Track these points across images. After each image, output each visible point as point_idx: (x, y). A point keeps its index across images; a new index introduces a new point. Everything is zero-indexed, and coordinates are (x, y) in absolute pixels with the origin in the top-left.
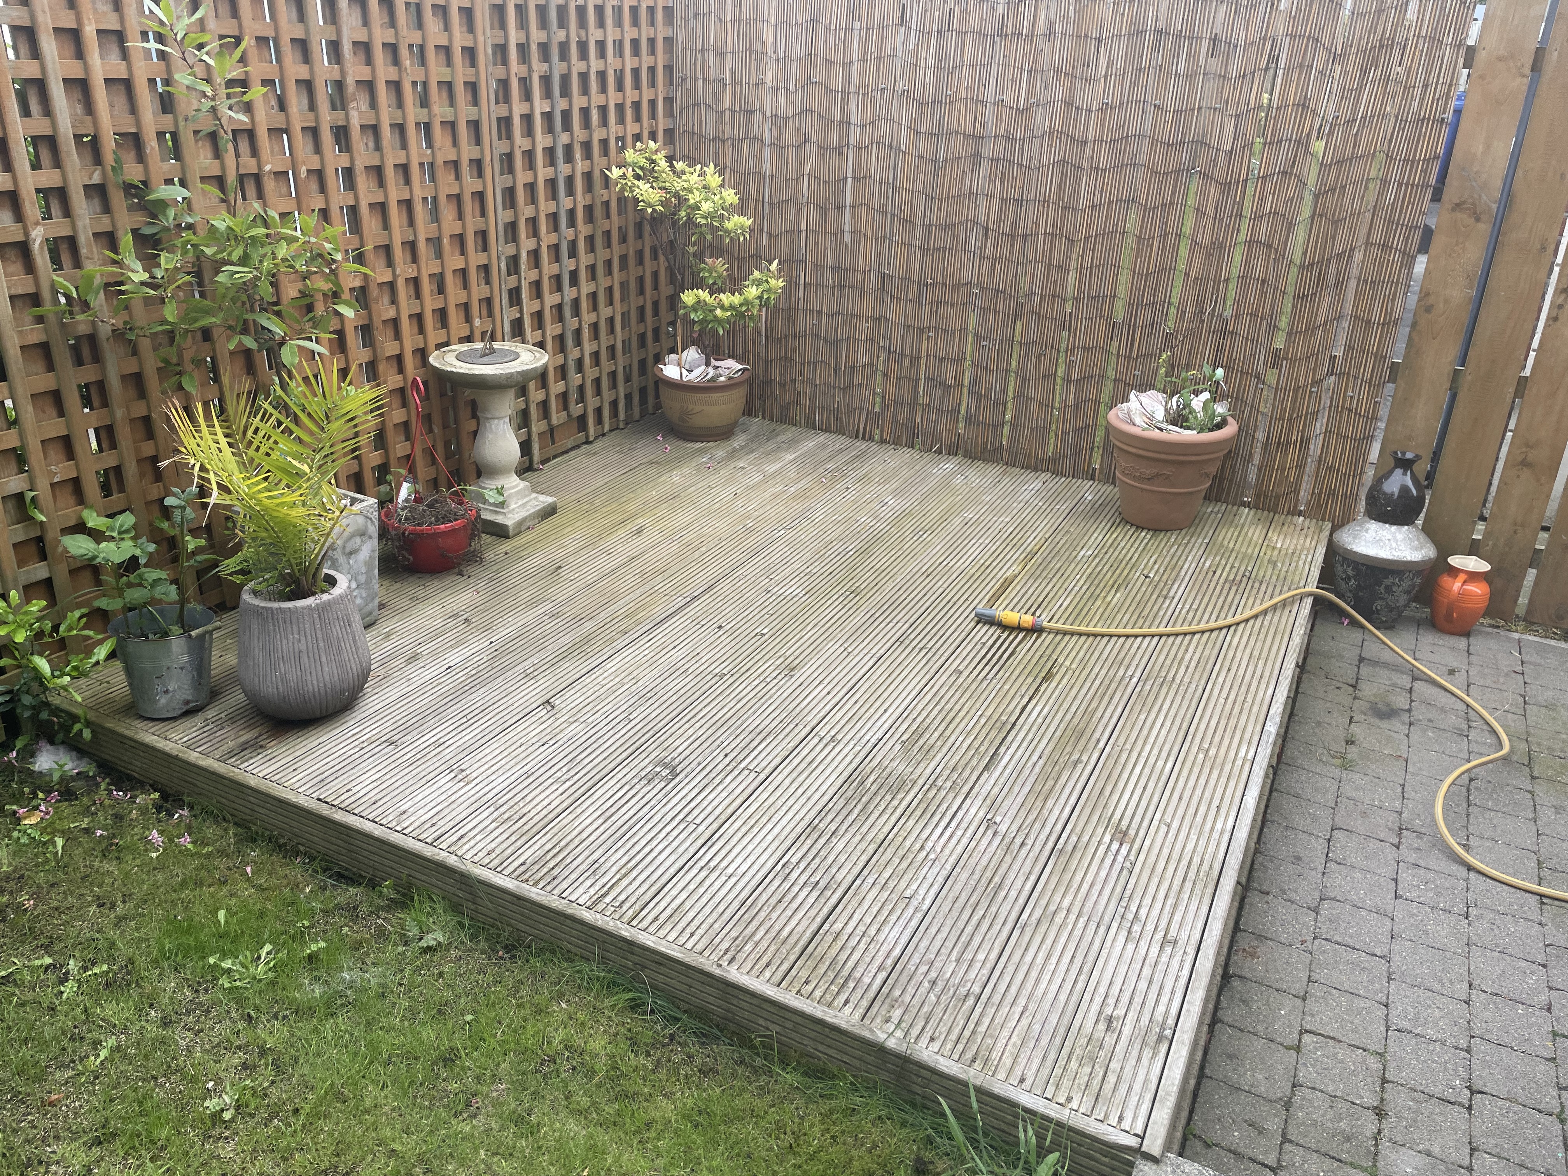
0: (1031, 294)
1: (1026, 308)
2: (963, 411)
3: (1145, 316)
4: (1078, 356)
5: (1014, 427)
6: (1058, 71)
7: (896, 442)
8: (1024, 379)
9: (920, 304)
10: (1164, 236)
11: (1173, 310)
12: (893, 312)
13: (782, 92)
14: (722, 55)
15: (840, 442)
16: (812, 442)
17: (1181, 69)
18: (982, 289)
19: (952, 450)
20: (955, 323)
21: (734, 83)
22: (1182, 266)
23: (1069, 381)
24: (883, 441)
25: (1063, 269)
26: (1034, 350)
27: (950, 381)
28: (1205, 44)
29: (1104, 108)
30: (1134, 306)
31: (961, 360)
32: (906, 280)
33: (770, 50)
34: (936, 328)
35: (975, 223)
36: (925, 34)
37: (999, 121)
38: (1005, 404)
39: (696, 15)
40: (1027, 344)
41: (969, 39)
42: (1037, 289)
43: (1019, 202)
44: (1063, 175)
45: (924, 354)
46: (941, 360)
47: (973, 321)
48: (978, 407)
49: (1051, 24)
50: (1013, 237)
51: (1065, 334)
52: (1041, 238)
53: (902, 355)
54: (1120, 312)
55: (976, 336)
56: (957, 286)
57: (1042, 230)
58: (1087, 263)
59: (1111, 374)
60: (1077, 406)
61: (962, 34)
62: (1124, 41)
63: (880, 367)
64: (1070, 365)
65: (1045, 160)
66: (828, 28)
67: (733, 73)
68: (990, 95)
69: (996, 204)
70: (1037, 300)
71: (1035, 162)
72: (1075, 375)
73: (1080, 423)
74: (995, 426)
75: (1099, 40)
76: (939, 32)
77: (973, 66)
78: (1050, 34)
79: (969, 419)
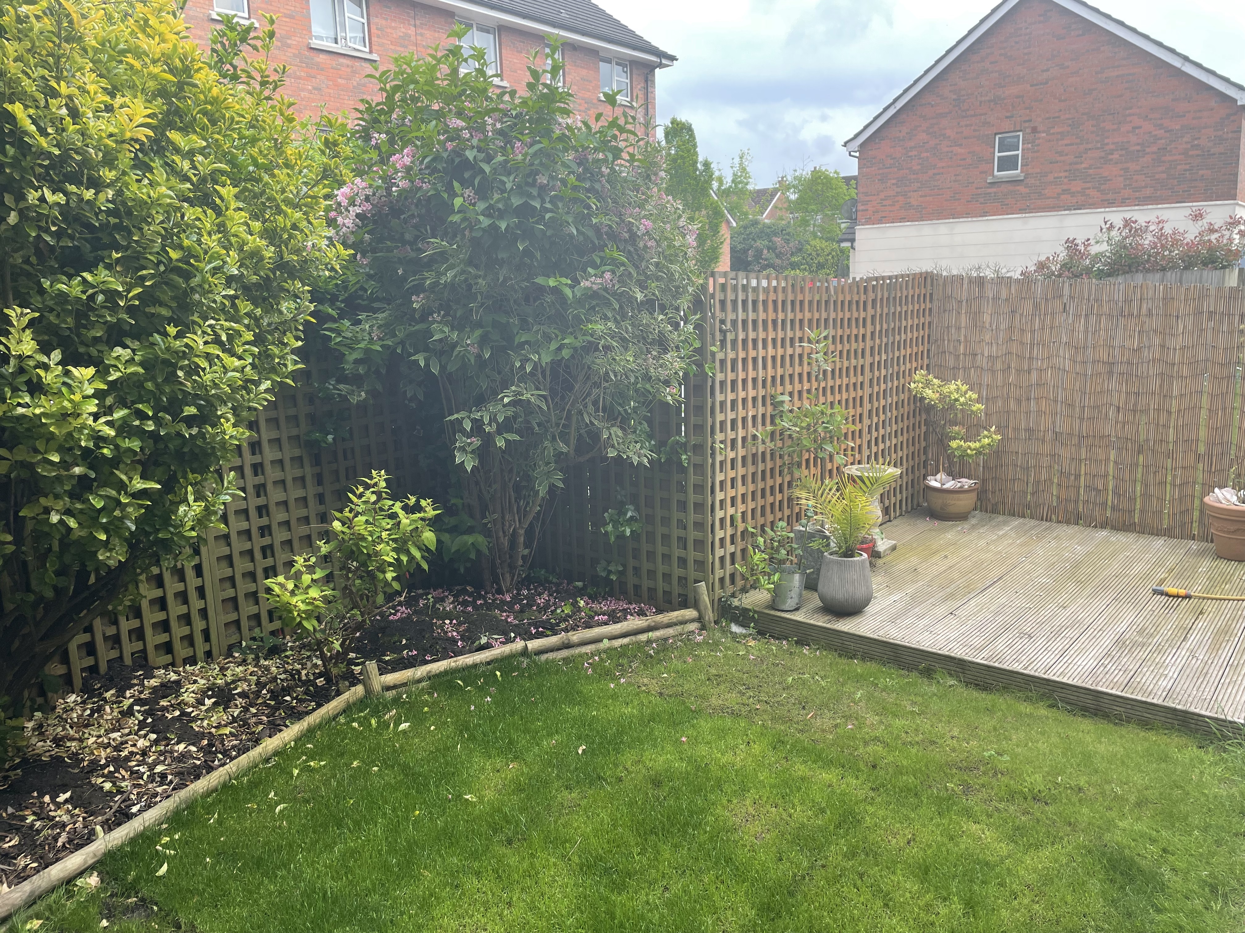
0: (1148, 440)
1: (1145, 447)
2: (1110, 503)
3: (1217, 450)
4: (1179, 472)
5: (1142, 511)
6: (1155, 331)
7: (1068, 522)
8: (1146, 485)
9: (1080, 447)
10: (1224, 409)
11: (1233, 447)
12: (1065, 453)
13: (995, 345)
14: (959, 329)
15: (1033, 522)
16: (1017, 522)
17: (1225, 329)
18: (1117, 437)
19: (1103, 525)
20: (1102, 456)
21: (966, 340)
22: (1237, 424)
23: (1175, 486)
24: (1059, 522)
25: (1166, 426)
26: (1152, 469)
27: (1100, 487)
28: (1237, 318)
29: (1183, 348)
30: (1210, 445)
31: (1106, 476)
32: (1071, 435)
33: (987, 326)
34: (1090, 459)
35: (1111, 405)
36: (1078, 316)
37: (1123, 355)
38: (1135, 499)
39: (945, 311)
40: (1147, 466)
41: (1103, 318)
42: (1151, 437)
43: (1137, 394)
44: (1163, 380)
45: (1083, 472)
46: (1094, 476)
47: (1113, 455)
48: (1119, 501)
49: (1150, 311)
50: (1135, 411)
51: (1170, 461)
52: (1152, 412)
53: (1070, 474)
54: (1202, 449)
55: (1115, 462)
56: (1102, 437)
57: (1152, 407)
58: (1180, 422)
59: (1200, 480)
60: (1180, 499)
61: (1099, 316)
62: (1191, 317)
63: (1056, 481)
64: (1174, 477)
65: (1151, 373)
66: (1022, 315)
67: (965, 337)
68: (1116, 343)
69: (1123, 396)
70: (1152, 443)
71: (1145, 374)
72: (1178, 482)
73: (1183, 508)
74: (1130, 512)
75: (1178, 317)
76: (1086, 315)
77: (1106, 330)
78: (1150, 314)
79: (1113, 508)
